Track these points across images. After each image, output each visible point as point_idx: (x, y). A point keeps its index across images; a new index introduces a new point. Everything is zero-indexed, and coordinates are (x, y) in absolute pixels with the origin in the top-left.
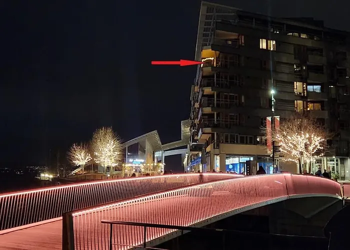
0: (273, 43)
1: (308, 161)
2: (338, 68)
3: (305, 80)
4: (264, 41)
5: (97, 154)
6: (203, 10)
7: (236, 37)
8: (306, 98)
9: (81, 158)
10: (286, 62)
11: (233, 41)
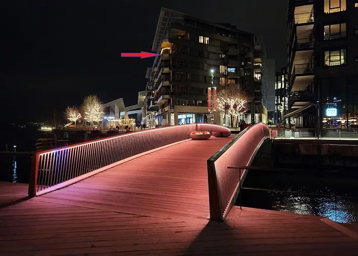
0: (207, 39)
1: (236, 116)
2: (245, 57)
3: (226, 65)
4: (202, 37)
5: (87, 113)
6: (162, 13)
7: (184, 34)
8: (227, 76)
9: (74, 117)
10: (215, 52)
11: (183, 36)
